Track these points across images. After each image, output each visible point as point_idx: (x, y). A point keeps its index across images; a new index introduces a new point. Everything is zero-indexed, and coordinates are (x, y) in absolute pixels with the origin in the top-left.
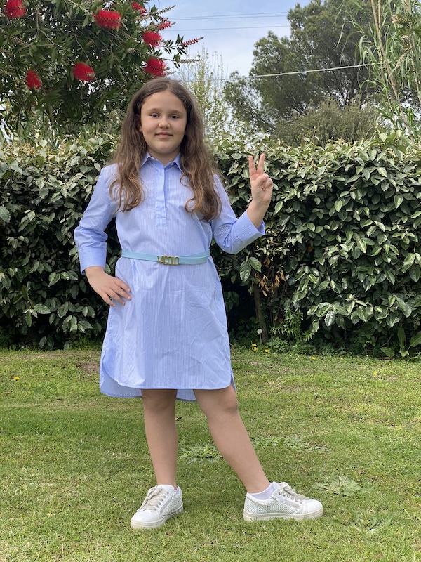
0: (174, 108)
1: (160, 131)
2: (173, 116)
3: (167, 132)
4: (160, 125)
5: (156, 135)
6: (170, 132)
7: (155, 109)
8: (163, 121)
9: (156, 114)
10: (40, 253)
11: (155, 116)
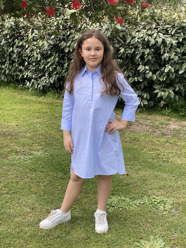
0: (97, 45)
1: (91, 57)
2: (97, 49)
3: (94, 58)
4: (91, 55)
5: (90, 59)
6: (96, 57)
7: (88, 47)
8: (92, 52)
9: (89, 49)
10: (129, 66)
11: (88, 50)
